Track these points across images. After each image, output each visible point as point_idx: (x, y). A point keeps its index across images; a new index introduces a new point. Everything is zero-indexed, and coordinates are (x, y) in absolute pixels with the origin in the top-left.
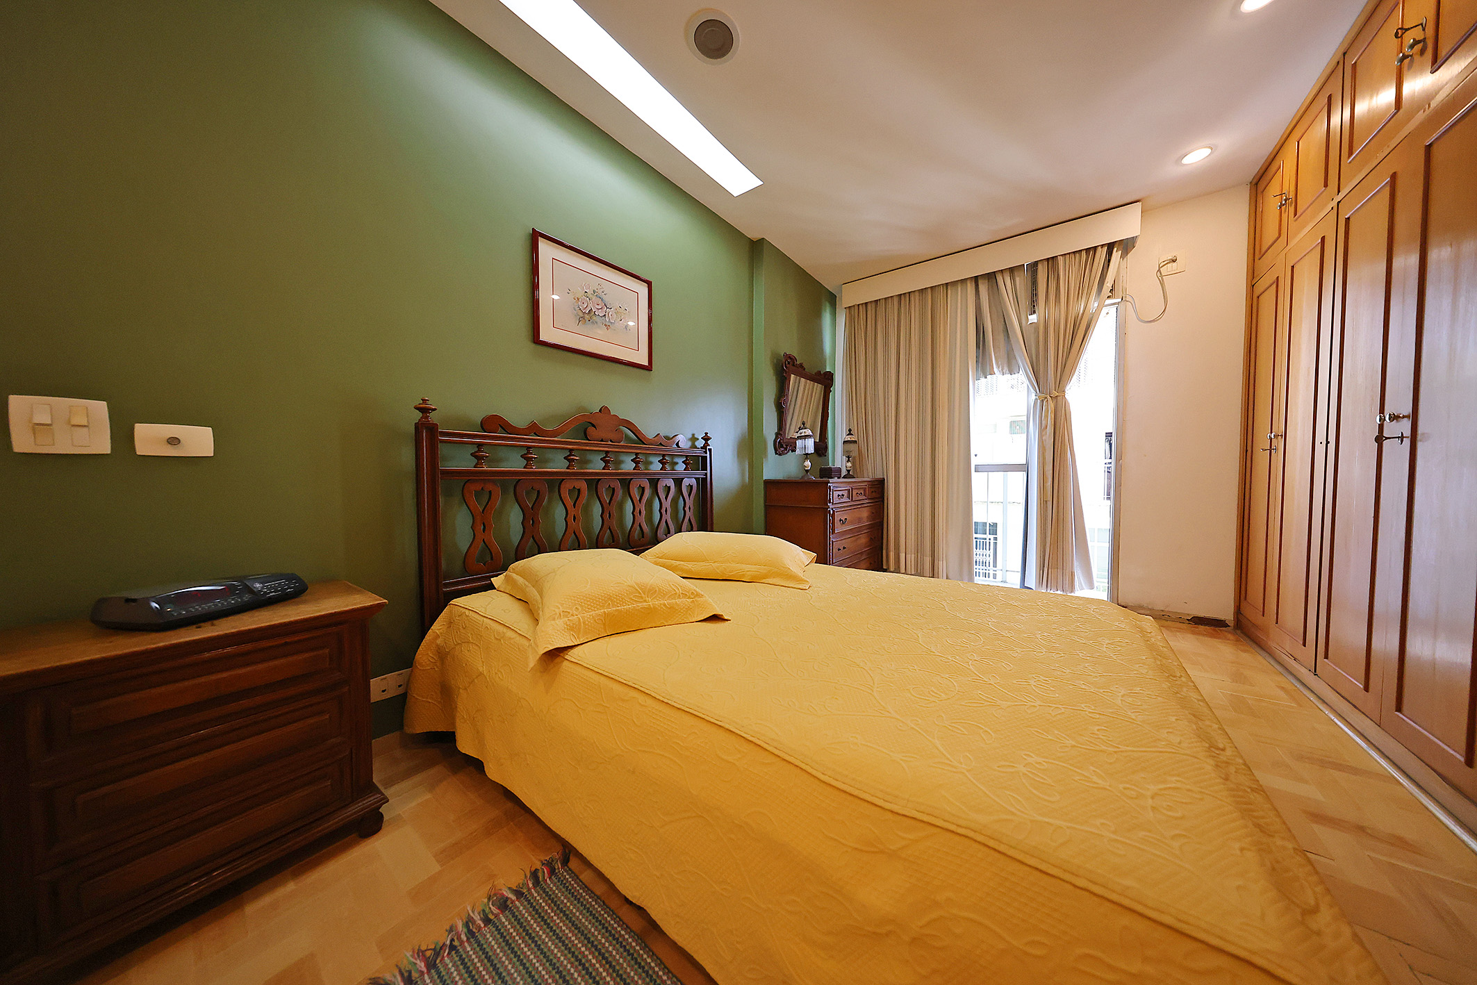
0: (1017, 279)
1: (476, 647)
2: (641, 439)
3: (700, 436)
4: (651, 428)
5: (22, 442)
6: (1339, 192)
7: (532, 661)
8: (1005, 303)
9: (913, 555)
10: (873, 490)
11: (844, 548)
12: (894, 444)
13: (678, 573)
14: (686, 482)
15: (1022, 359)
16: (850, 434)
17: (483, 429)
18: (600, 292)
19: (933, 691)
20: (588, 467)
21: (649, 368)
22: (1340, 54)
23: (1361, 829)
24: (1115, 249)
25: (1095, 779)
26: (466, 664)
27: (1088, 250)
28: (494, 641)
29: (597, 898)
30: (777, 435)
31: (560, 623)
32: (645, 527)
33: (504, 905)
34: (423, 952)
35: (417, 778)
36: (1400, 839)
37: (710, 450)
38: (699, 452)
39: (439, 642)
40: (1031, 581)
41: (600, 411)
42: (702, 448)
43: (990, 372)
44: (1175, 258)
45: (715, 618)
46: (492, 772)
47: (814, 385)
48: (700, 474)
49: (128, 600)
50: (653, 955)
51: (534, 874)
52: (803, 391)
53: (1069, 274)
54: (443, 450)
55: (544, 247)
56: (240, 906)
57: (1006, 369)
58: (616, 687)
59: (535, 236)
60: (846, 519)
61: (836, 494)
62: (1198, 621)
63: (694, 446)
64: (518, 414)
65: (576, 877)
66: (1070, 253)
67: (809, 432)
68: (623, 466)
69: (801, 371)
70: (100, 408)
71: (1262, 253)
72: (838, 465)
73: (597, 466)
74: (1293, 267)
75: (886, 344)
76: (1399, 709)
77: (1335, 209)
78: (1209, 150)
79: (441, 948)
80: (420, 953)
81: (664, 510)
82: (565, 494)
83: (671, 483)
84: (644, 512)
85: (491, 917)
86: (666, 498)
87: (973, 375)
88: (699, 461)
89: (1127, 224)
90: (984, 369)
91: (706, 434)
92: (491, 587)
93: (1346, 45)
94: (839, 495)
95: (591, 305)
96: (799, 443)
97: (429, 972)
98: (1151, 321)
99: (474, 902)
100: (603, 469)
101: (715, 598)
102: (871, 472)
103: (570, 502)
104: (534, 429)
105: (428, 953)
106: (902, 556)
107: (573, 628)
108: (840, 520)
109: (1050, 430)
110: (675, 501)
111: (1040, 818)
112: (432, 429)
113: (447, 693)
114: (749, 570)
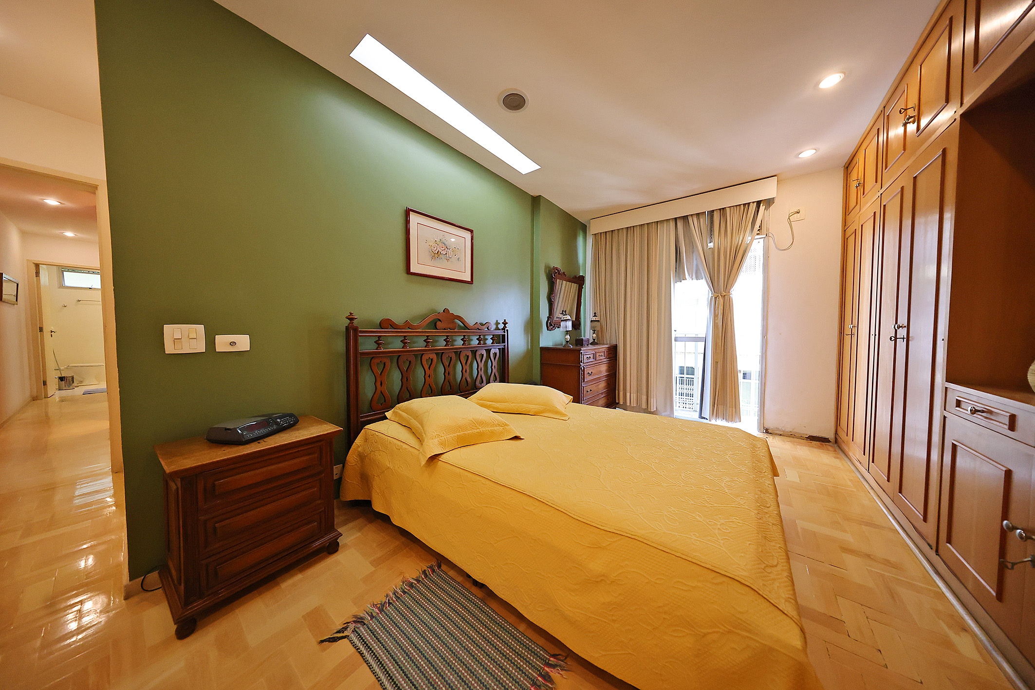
0: (701, 220)
1: (384, 453)
2: (466, 327)
3: (501, 321)
4: (471, 319)
5: (169, 349)
6: (881, 188)
7: (423, 462)
8: (693, 236)
9: (635, 394)
10: (609, 352)
11: (591, 390)
12: (623, 322)
13: (491, 409)
14: (493, 351)
15: (704, 272)
16: (595, 316)
17: (381, 327)
18: (443, 239)
19: (630, 478)
20: (436, 344)
21: (471, 282)
22: (883, 106)
23: (868, 556)
24: (762, 204)
25: (698, 517)
26: (379, 463)
27: (744, 205)
28: (396, 450)
29: (458, 583)
30: (548, 318)
31: (436, 441)
32: (469, 379)
33: (411, 585)
34: (376, 605)
35: (351, 525)
36: (887, 560)
37: (507, 330)
38: (501, 332)
39: (359, 449)
40: (707, 413)
41: (444, 311)
42: (502, 329)
43: (683, 278)
44: (798, 211)
45: (516, 438)
46: (396, 521)
47: (572, 284)
48: (501, 346)
49: (226, 429)
50: (489, 607)
51: (424, 572)
52: (565, 289)
53: (733, 218)
54: (360, 340)
55: (413, 217)
56: (277, 584)
57: (694, 276)
58: (469, 475)
59: (408, 212)
60: (592, 372)
61: (585, 357)
62: (812, 438)
63: (497, 329)
64: (398, 316)
65: (446, 574)
66: (733, 206)
67: (569, 317)
68: (456, 343)
69: (563, 276)
70: (201, 328)
71: (850, 211)
72: (587, 336)
73: (441, 344)
74: (862, 225)
75: (618, 257)
76: (900, 492)
77: (880, 197)
78: (815, 151)
79: (384, 604)
80: (374, 605)
81: (480, 367)
82: (424, 362)
83: (484, 353)
84: (468, 371)
85: (405, 590)
86: (481, 362)
87: (673, 280)
88: (501, 338)
89: (768, 190)
90: (680, 277)
91: (505, 320)
92: (385, 418)
93: (885, 102)
94: (587, 358)
95: (438, 249)
96: (562, 324)
97: (381, 613)
98: (784, 250)
99: (396, 584)
100: (445, 346)
101: (516, 425)
102: (609, 340)
103: (426, 367)
104: (407, 325)
105: (378, 606)
106: (628, 395)
107: (442, 444)
108: (588, 373)
109: (720, 317)
110: (486, 362)
111: (667, 532)
112: (356, 330)
113: (365, 479)
114: (532, 408)
